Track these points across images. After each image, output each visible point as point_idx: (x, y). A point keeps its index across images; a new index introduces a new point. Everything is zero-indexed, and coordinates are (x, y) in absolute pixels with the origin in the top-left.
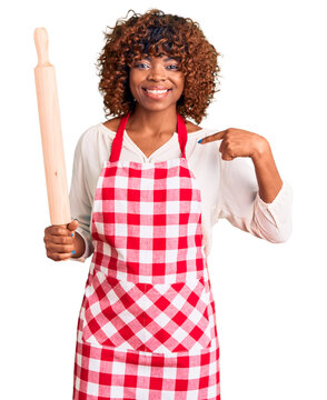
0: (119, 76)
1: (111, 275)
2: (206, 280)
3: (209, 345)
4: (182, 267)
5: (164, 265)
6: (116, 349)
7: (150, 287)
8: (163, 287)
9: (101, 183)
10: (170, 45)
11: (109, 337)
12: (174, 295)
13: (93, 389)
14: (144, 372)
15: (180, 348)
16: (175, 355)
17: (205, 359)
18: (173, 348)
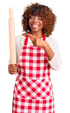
1: (24, 78)
2: (50, 79)
3: (52, 97)
4: (44, 75)
5: (40, 74)
6: (26, 99)
7: (35, 81)
8: (39, 81)
11: (23, 95)
12: (42, 83)
13: (19, 110)
14: (34, 105)
15: (44, 98)
16: (42, 100)
17: (51, 101)
18: (42, 98)
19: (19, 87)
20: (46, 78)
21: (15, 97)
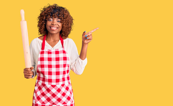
0: (43, 23)
1: (43, 83)
2: (70, 83)
3: (72, 102)
4: (64, 79)
5: (59, 79)
6: (46, 105)
7: (55, 86)
8: (59, 86)
9: (40, 56)
10: (59, 15)
11: (43, 101)
12: (62, 88)
15: (64, 103)
16: (63, 105)
18: (62, 103)
19: (39, 93)
20: (66, 83)
21: (34, 103)
